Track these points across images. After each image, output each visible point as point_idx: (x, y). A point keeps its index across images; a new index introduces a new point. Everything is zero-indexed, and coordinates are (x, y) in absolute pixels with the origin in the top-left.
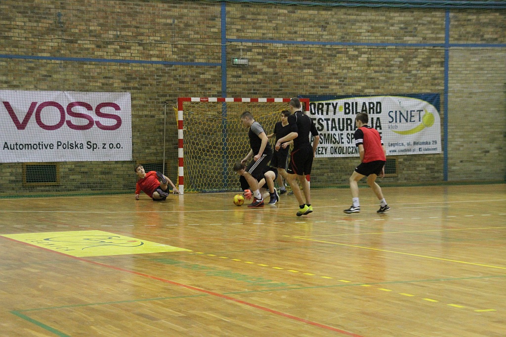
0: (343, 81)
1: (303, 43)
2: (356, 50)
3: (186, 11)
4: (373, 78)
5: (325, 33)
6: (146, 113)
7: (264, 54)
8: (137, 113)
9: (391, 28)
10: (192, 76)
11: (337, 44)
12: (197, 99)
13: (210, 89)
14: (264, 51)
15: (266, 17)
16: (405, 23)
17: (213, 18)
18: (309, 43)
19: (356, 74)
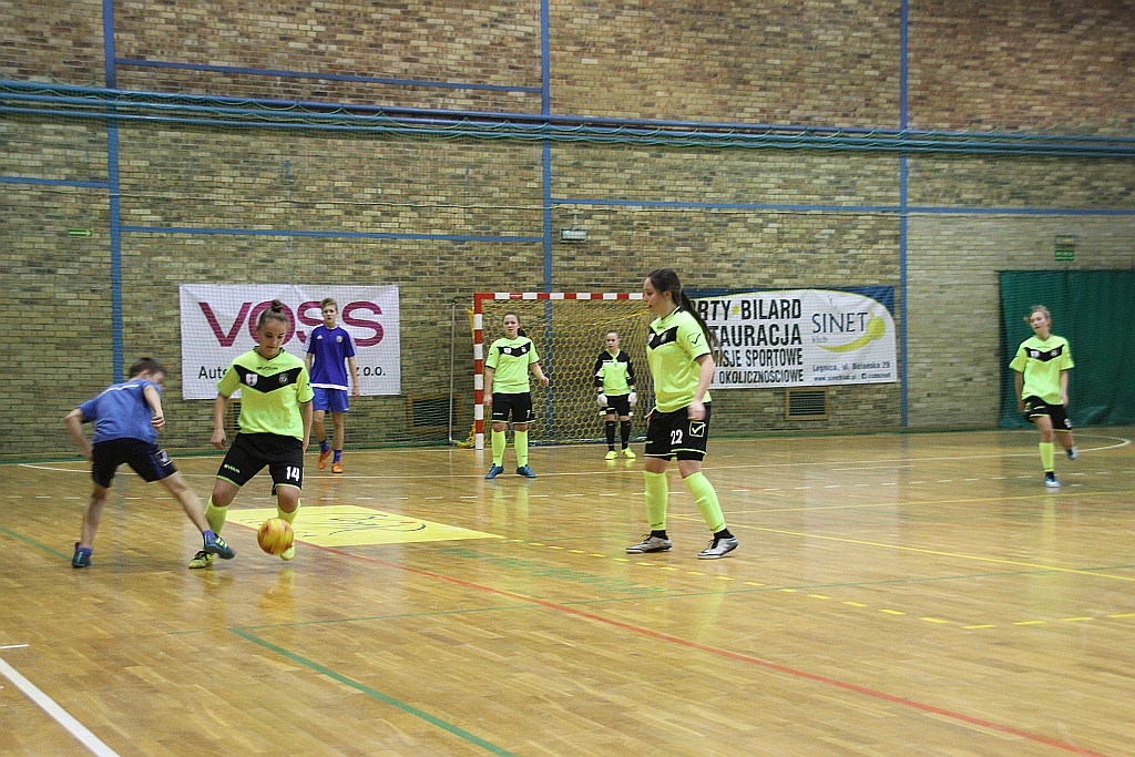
0: (739, 267)
1: (675, 204)
2: (759, 215)
3: (486, 154)
4: (787, 261)
5: (709, 189)
6: (422, 318)
7: (614, 222)
8: (408, 318)
9: (815, 181)
10: (496, 259)
11: (729, 207)
12: (506, 296)
13: (524, 279)
14: (612, 217)
15: (615, 164)
16: (837, 174)
17: (530, 166)
18: (685, 205)
19: (760, 255)
